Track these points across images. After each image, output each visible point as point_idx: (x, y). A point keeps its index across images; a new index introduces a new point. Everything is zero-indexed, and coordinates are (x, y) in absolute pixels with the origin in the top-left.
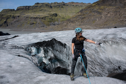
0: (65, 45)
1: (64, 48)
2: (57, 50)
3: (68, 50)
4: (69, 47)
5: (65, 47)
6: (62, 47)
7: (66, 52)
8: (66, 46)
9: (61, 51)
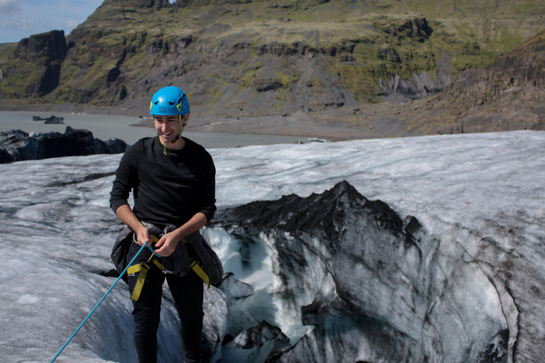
0: (415, 224)
1: (402, 248)
2: (358, 253)
3: (428, 260)
4: (436, 240)
5: (410, 241)
6: (393, 238)
7: (415, 273)
8: (417, 235)
9: (380, 262)
